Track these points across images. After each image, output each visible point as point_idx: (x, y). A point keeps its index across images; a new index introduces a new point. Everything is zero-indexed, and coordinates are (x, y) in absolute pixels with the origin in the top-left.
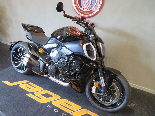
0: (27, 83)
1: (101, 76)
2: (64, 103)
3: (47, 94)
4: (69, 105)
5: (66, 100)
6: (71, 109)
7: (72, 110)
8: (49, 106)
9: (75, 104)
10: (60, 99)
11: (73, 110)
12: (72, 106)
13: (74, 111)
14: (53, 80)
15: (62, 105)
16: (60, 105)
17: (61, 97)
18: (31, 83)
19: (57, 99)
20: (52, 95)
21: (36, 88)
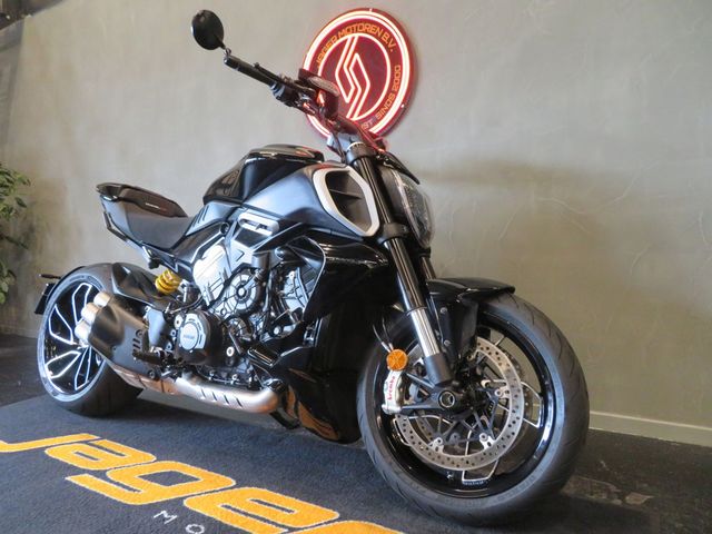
0: (86, 442)
1: (414, 307)
2: (248, 500)
3: (171, 472)
4: (274, 506)
5: (261, 490)
6: (279, 523)
7: (283, 526)
8: (164, 512)
9: (305, 503)
10: (232, 488)
11: (289, 525)
12: (289, 511)
13: (291, 530)
14: (203, 398)
15: (234, 510)
16: (224, 509)
17: (237, 480)
18: (106, 443)
19: (218, 489)
20: (195, 477)
21: (122, 455)
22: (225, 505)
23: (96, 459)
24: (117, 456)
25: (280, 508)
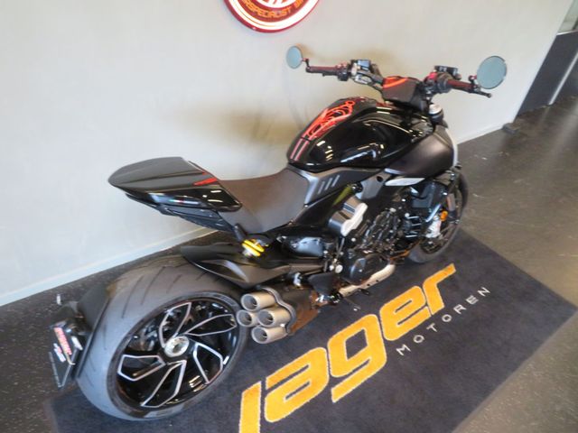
4: (404, 306)
6: (420, 307)
8: (398, 350)
10: (379, 317)
11: (422, 305)
13: (426, 305)
15: (403, 321)
17: (370, 313)
19: (378, 323)
20: (359, 331)
21: (307, 367)
22: (399, 323)
23: (308, 383)
24: (307, 370)
25: (408, 303)
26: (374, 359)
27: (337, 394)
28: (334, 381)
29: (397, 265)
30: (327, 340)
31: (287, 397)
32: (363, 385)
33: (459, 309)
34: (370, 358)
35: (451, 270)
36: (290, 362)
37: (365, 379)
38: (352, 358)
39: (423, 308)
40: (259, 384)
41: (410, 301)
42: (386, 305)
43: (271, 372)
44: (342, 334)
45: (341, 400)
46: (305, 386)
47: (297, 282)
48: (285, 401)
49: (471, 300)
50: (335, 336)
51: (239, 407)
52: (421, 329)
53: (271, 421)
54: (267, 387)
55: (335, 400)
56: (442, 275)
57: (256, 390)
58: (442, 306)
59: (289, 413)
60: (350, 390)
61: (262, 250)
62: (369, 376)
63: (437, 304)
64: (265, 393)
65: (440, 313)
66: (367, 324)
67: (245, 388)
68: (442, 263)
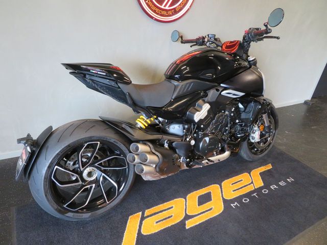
2: (231, 185)
4: (238, 182)
9: (238, 176)
19: (220, 189)
20: (208, 192)
21: (172, 207)
22: (233, 191)
23: (172, 216)
24: (171, 209)
25: (240, 181)
26: (216, 208)
27: (189, 224)
28: (188, 217)
29: (232, 152)
30: (187, 195)
31: (157, 222)
32: (207, 221)
33: (273, 187)
34: (213, 207)
35: (269, 167)
36: (161, 204)
37: (209, 218)
38: (201, 206)
39: (250, 184)
40: (141, 213)
41: (242, 180)
42: (226, 180)
43: (149, 208)
44: (197, 193)
45: (191, 228)
46: (169, 217)
47: (166, 146)
48: (155, 224)
49: (282, 183)
50: (191, 193)
51: (126, 224)
52: (248, 195)
53: (145, 234)
54: (145, 215)
55: (187, 227)
56: (263, 169)
57: (138, 216)
58: (262, 184)
59: (157, 231)
60: (197, 223)
61: (147, 125)
62: (211, 217)
63: (259, 183)
64: (143, 218)
65: (261, 188)
66: (213, 189)
67: (131, 214)
68: (263, 163)
